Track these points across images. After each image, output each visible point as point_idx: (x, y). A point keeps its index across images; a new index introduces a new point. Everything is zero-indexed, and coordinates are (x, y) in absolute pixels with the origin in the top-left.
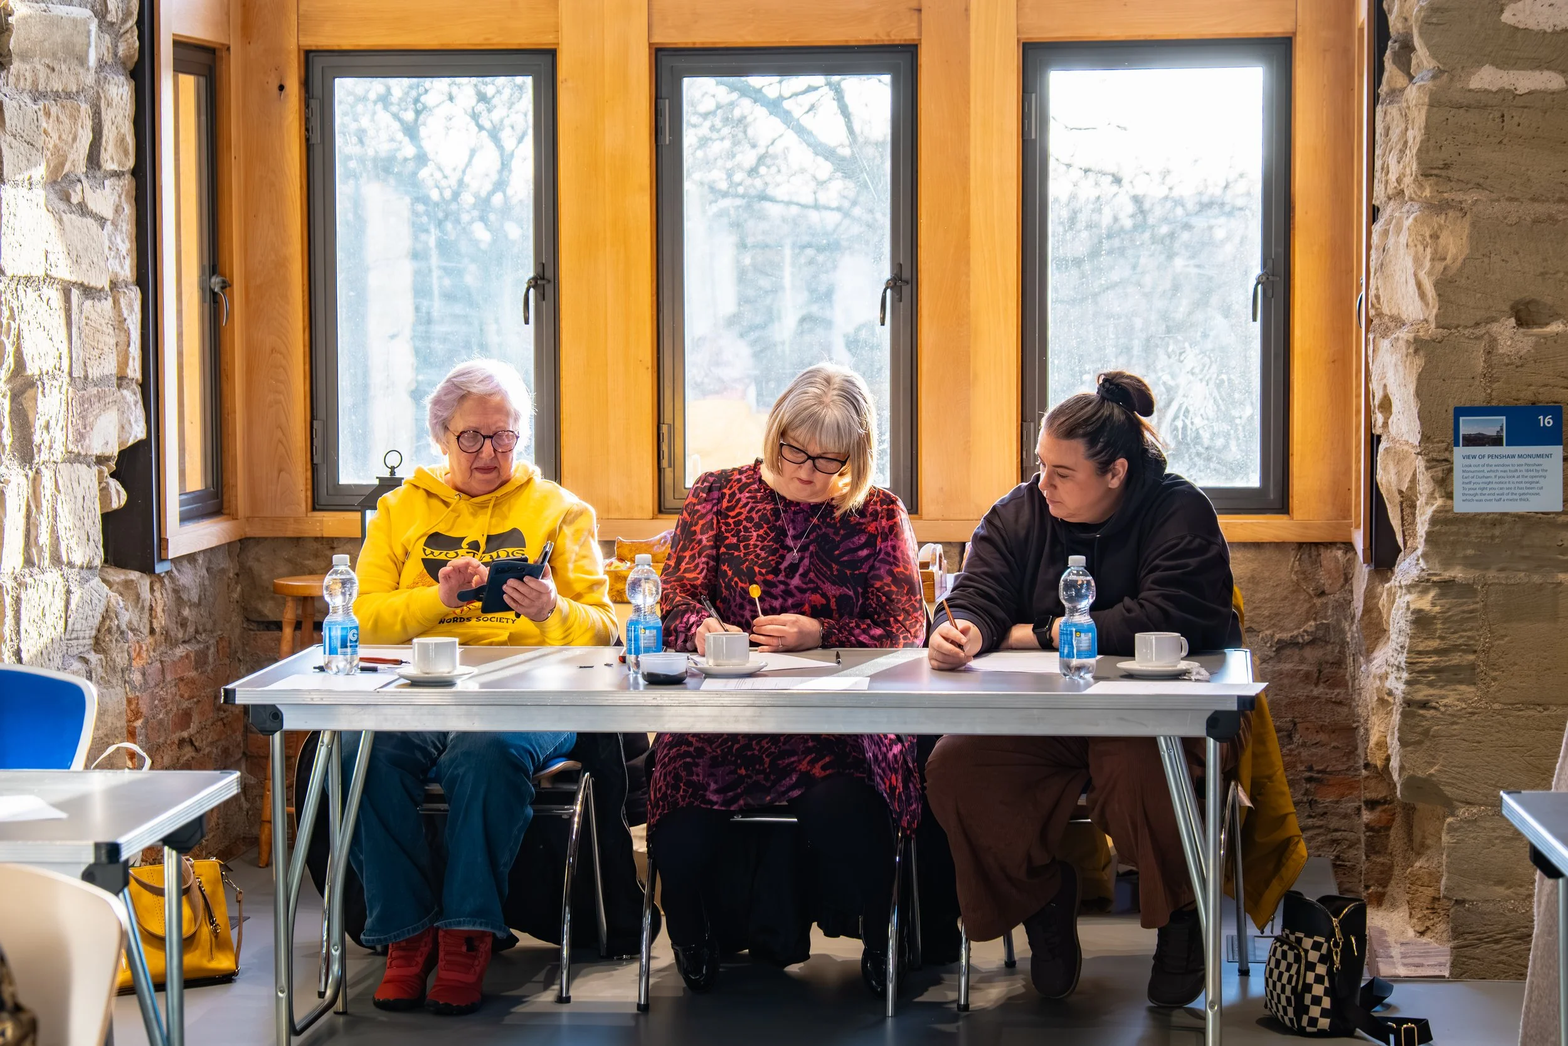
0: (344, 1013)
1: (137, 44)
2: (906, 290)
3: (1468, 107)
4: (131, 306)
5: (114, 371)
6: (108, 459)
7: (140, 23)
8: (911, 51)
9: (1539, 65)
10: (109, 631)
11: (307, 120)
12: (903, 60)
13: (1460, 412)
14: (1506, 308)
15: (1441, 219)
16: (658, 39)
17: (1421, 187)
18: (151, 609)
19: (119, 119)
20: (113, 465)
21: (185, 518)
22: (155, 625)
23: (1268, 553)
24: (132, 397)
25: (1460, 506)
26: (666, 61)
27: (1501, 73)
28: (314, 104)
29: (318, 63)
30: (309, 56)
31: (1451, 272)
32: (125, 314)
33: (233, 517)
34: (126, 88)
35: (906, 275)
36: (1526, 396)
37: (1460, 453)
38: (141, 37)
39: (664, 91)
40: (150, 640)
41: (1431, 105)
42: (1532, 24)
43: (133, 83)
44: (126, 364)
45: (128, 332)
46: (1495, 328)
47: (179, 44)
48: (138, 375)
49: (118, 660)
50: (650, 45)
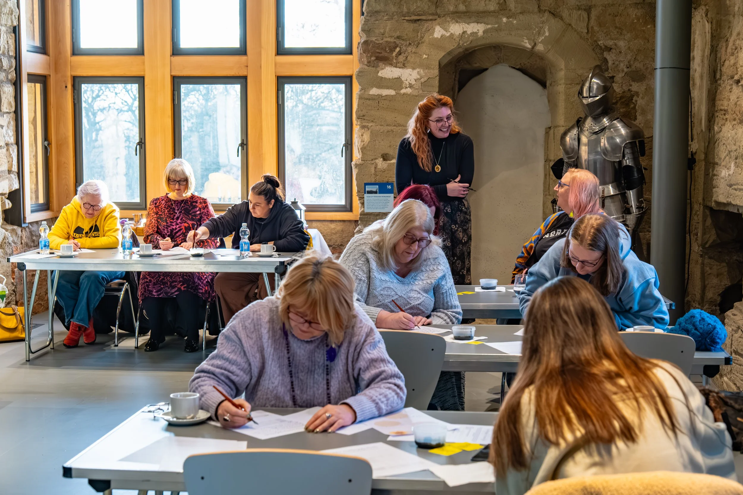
0: (53, 349)
1: (15, 75)
2: (245, 147)
3: (369, 99)
4: (13, 151)
5: (7, 169)
6: (5, 194)
7: (16, 69)
8: (245, 78)
9: (388, 88)
10: (5, 243)
11: (74, 96)
12: (243, 80)
13: (366, 184)
14: (380, 155)
15: (363, 131)
16: (173, 74)
17: (357, 121)
18: (21, 237)
19: (9, 97)
20: (7, 196)
21: (32, 211)
22: (23, 241)
23: (347, 223)
24: (14, 177)
25: (367, 211)
26: (176, 80)
27: (378, 90)
28: (75, 91)
29: (77, 80)
30: (74, 78)
31: (365, 145)
32: (11, 153)
33: (52, 211)
34: (11, 88)
35: (245, 142)
36: (385, 180)
37: (366, 195)
38: (16, 73)
39: (176, 89)
40: (20, 246)
41: (359, 99)
42: (386, 77)
43: (14, 87)
44: (12, 167)
45: (12, 158)
46: (377, 161)
47: (29, 75)
48: (16, 170)
49: (8, 251)
50: (171, 75)
